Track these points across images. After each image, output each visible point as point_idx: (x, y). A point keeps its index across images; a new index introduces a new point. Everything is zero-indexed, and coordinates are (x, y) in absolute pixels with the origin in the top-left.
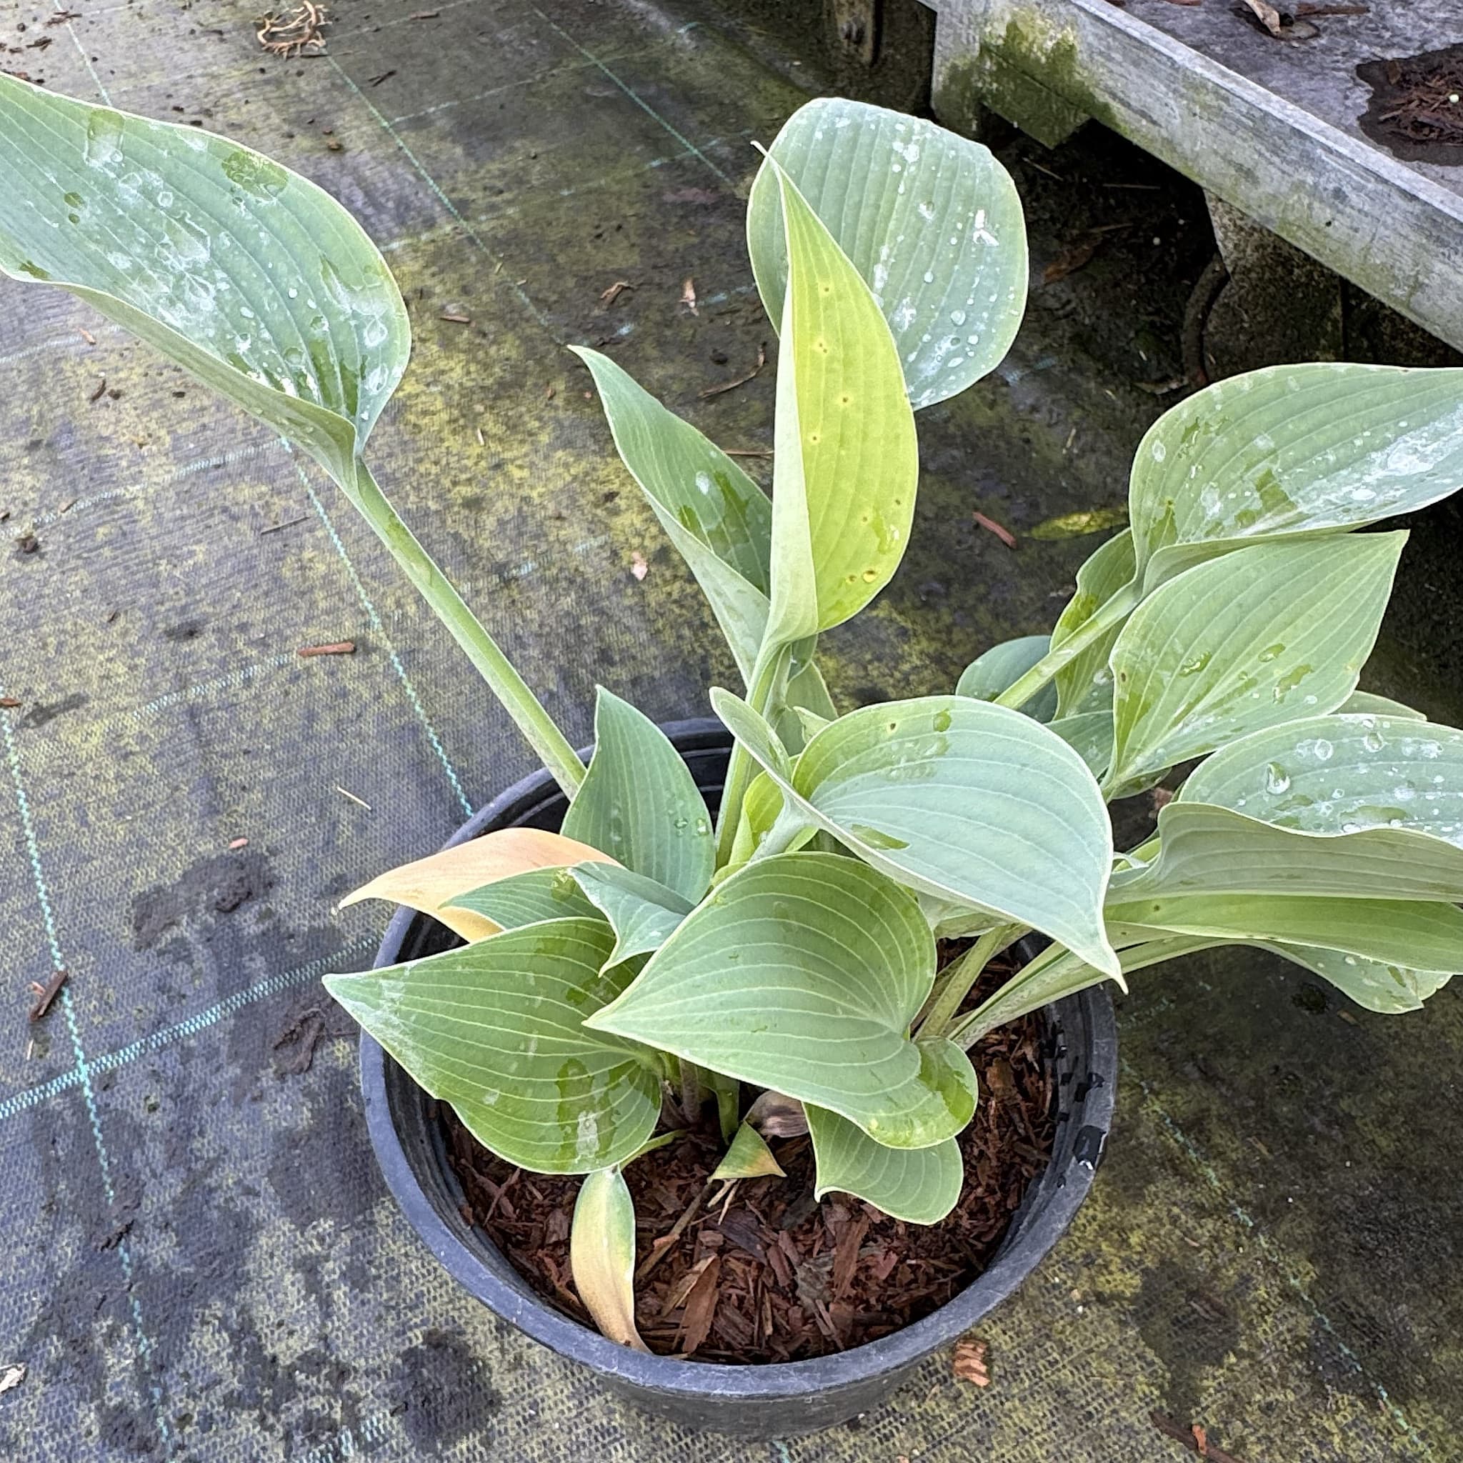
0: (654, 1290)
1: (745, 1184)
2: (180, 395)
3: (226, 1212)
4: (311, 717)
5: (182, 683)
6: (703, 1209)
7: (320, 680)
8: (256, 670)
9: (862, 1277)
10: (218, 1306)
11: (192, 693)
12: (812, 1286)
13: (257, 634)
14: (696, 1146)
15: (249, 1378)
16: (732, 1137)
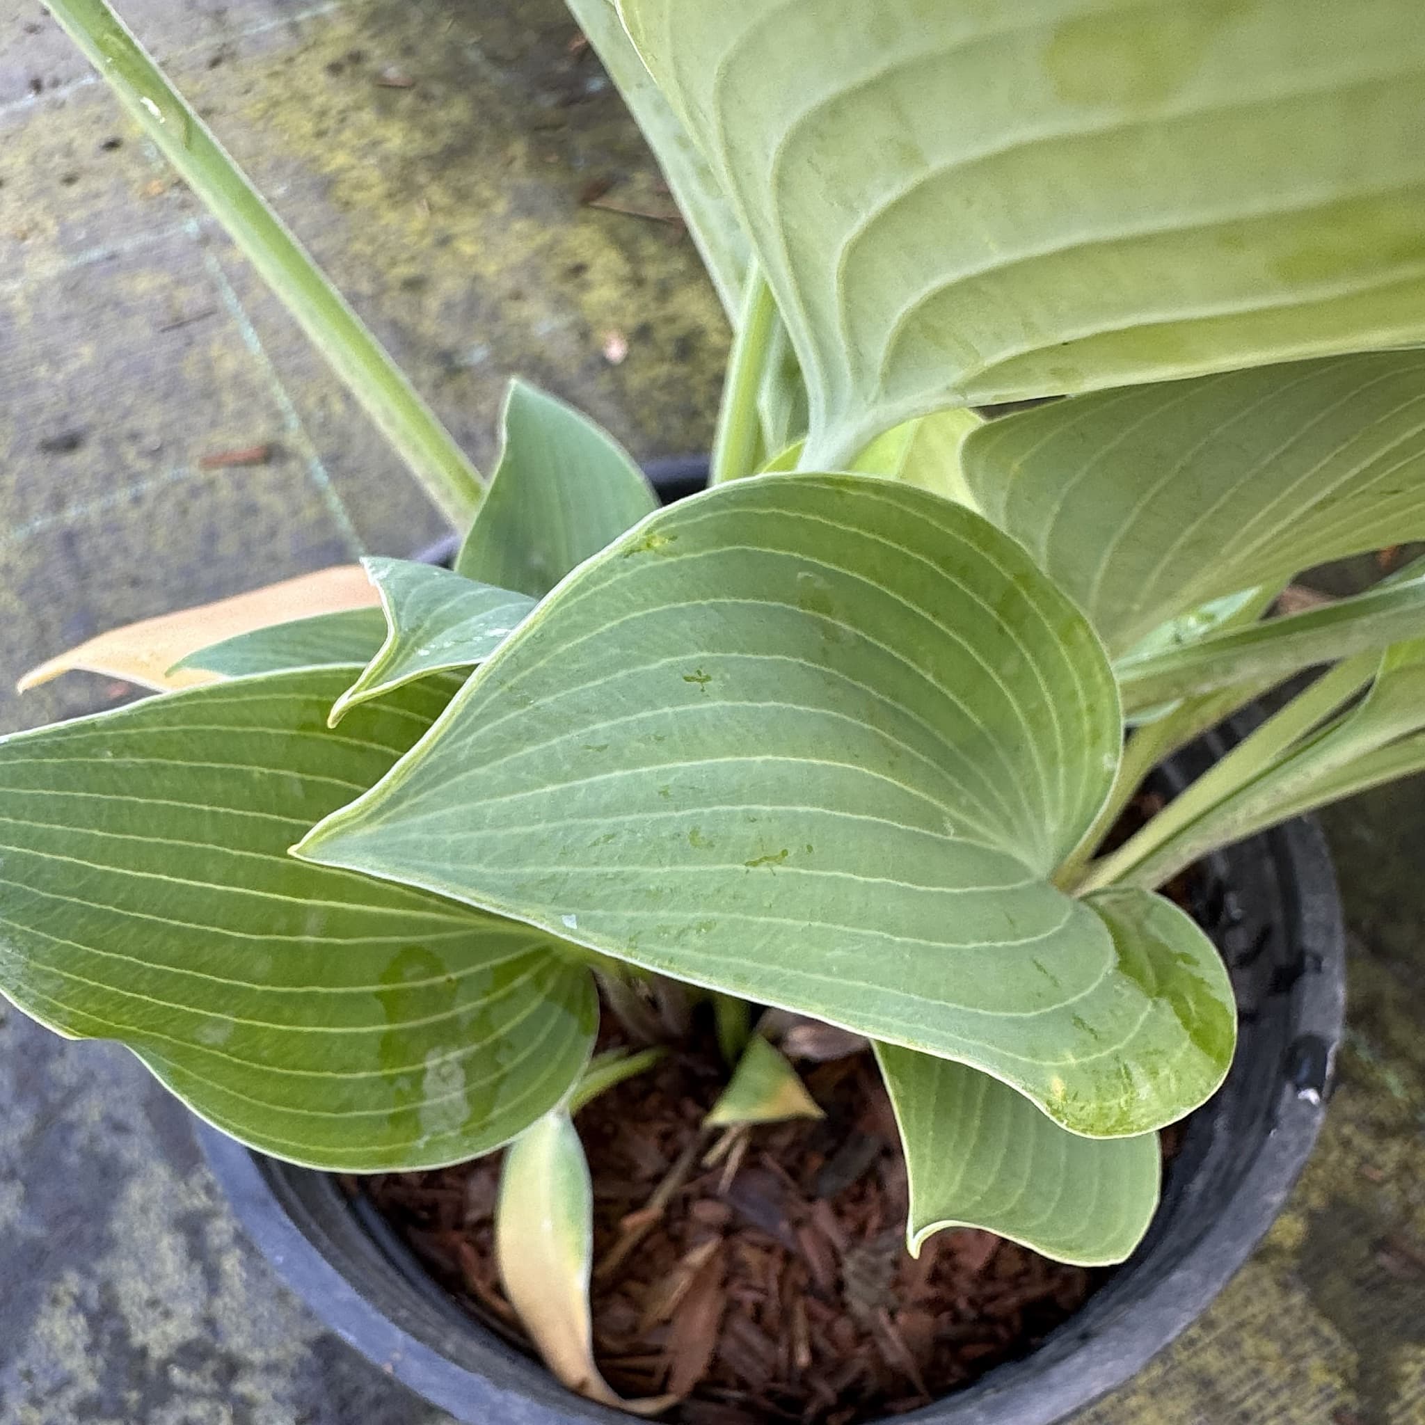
0: (626, 1295)
1: (760, 1134)
2: (70, 180)
3: (88, 1155)
4: (211, 537)
5: (58, 502)
6: (697, 1169)
7: (226, 492)
8: (148, 486)
9: (945, 1266)
10: (72, 1281)
11: (71, 514)
12: (869, 1284)
13: (151, 441)
14: (686, 1072)
15: (109, 1378)
16: (740, 1054)
